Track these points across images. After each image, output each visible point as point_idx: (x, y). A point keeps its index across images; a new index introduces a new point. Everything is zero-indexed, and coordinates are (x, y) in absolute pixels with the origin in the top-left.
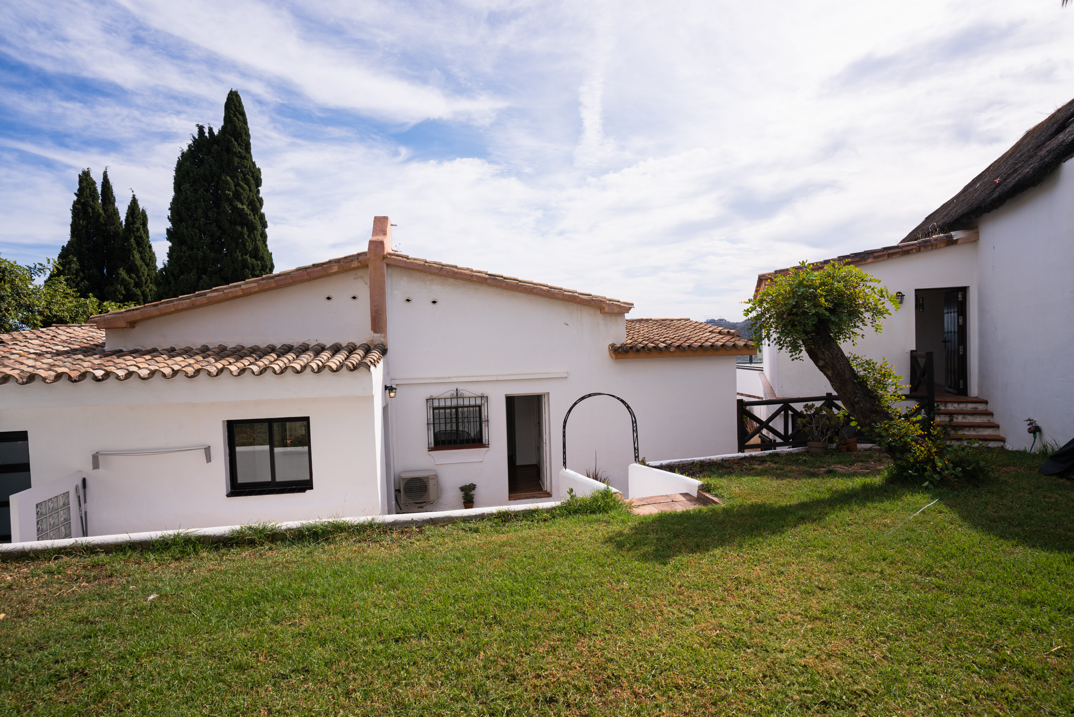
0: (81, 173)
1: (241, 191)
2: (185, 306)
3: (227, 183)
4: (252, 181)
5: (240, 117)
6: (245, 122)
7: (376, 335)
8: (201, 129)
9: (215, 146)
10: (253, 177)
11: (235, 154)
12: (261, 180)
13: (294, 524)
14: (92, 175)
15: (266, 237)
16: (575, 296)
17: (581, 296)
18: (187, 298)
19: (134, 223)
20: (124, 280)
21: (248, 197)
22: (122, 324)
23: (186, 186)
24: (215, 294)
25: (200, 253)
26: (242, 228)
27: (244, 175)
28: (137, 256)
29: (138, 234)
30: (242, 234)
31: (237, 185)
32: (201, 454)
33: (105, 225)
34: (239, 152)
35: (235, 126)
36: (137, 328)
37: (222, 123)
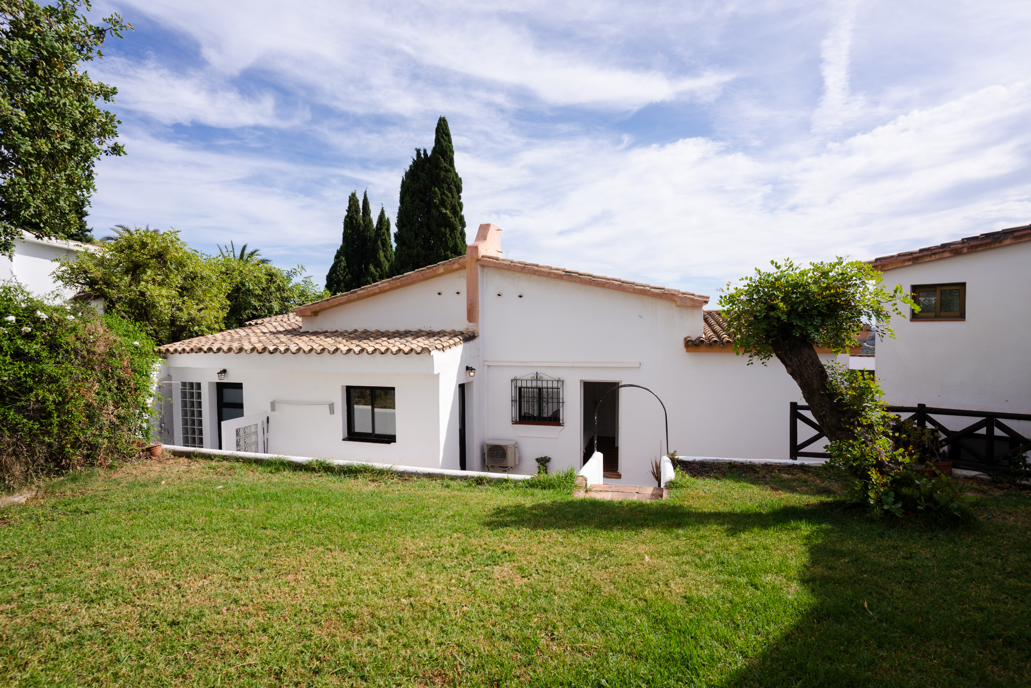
0: (350, 194)
1: (446, 198)
2: (344, 300)
3: (435, 193)
4: (454, 189)
5: (446, 138)
6: (450, 142)
7: (471, 324)
8: (418, 151)
9: (428, 164)
10: (455, 186)
11: (441, 169)
12: (461, 187)
13: (342, 462)
14: (357, 195)
15: (464, 235)
16: (646, 290)
17: (652, 290)
18: (346, 295)
19: (381, 229)
20: (372, 273)
21: (451, 203)
22: (309, 313)
23: (407, 198)
24: (362, 291)
25: (415, 251)
26: (445, 229)
27: (448, 185)
28: (382, 254)
29: (384, 237)
30: (445, 234)
31: (443, 194)
32: (327, 408)
33: (363, 232)
34: (445, 167)
35: (442, 146)
36: (320, 316)
37: (433, 145)
